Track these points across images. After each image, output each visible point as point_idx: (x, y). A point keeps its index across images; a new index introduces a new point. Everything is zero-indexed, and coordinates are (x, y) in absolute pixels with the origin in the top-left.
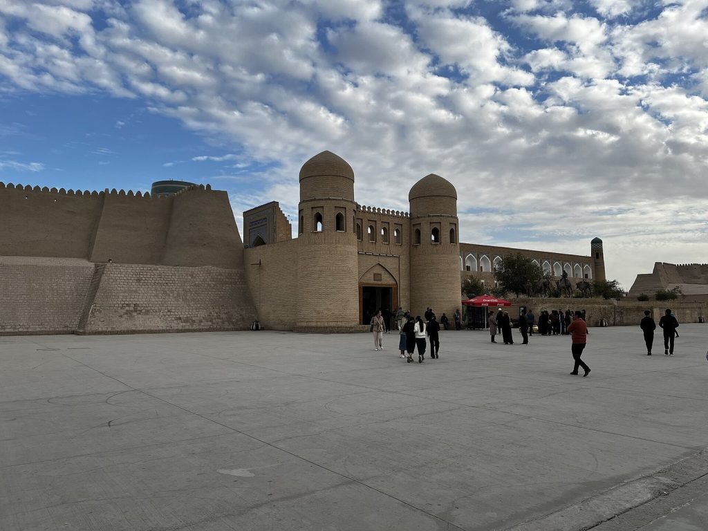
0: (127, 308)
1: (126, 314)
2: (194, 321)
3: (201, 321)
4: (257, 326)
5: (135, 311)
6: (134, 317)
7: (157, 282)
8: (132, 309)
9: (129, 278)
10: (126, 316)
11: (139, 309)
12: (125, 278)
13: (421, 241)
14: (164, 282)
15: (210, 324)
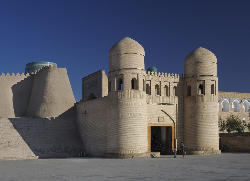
0: (4, 144)
1: (4, 148)
2: (44, 151)
3: (48, 151)
4: (83, 154)
5: (9, 146)
6: (8, 149)
7: (22, 128)
8: (7, 144)
9: (6, 126)
10: (3, 149)
11: (11, 144)
12: (3, 126)
13: (191, 94)
14: (26, 127)
15: (54, 152)
